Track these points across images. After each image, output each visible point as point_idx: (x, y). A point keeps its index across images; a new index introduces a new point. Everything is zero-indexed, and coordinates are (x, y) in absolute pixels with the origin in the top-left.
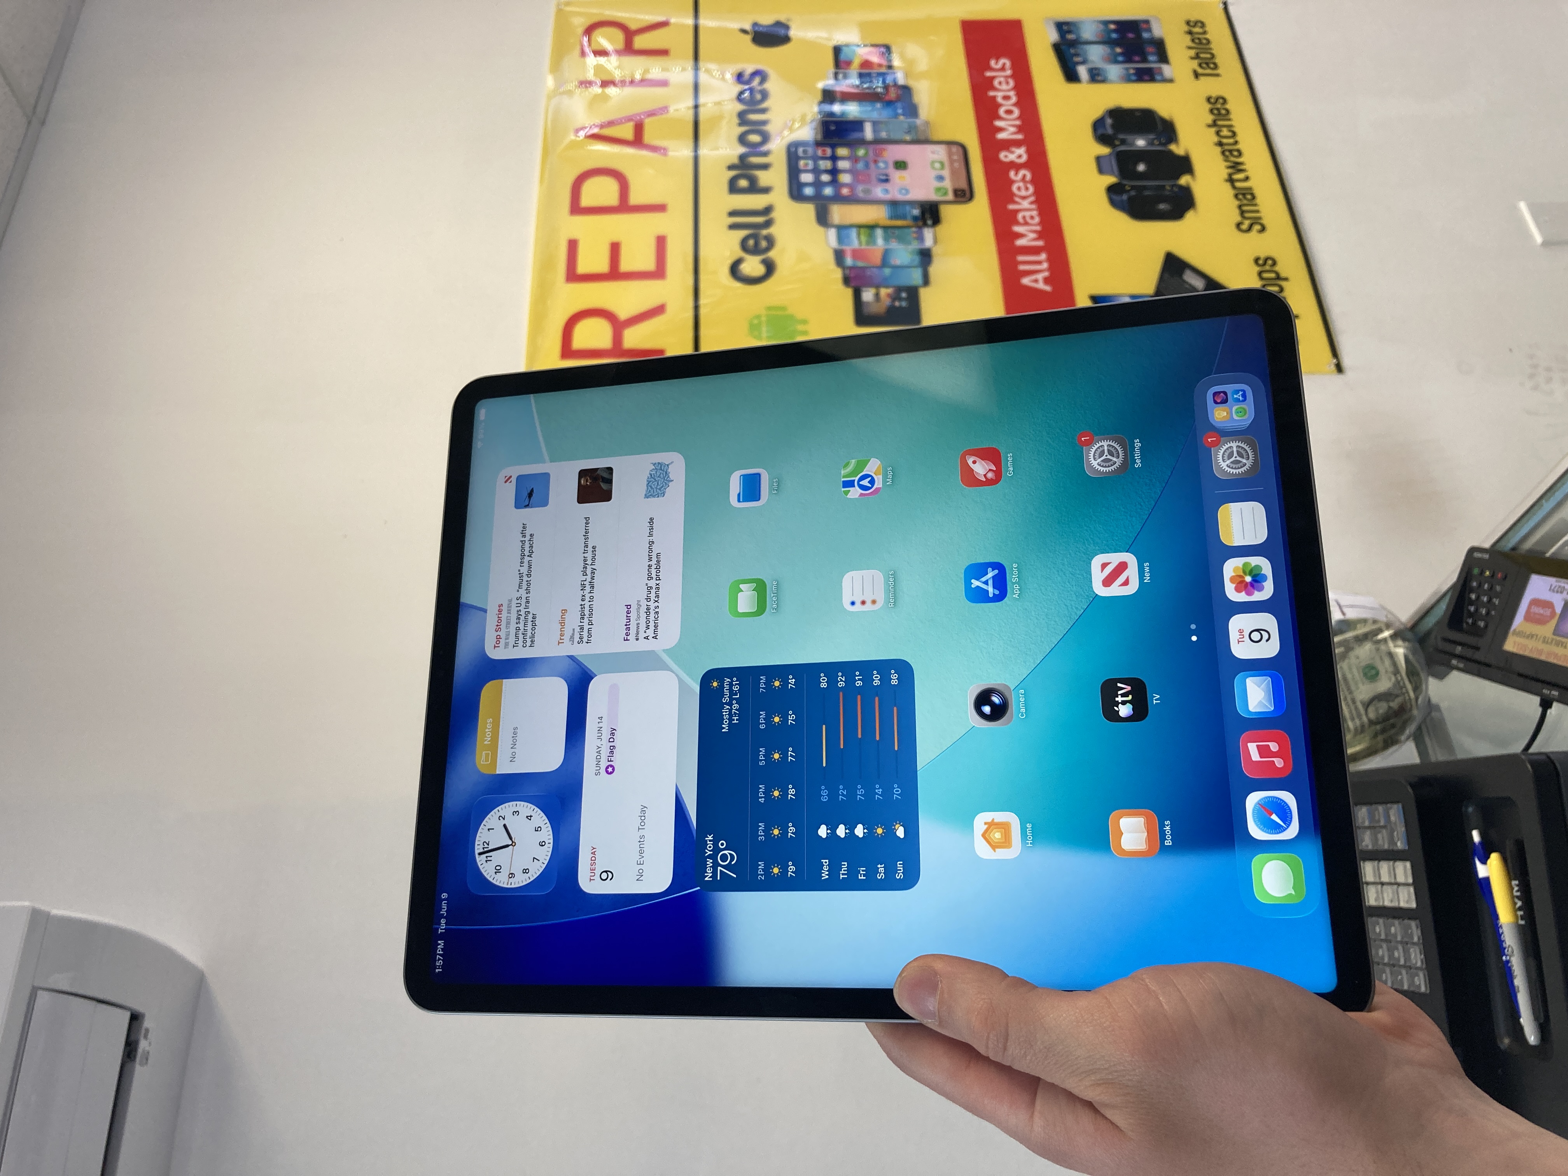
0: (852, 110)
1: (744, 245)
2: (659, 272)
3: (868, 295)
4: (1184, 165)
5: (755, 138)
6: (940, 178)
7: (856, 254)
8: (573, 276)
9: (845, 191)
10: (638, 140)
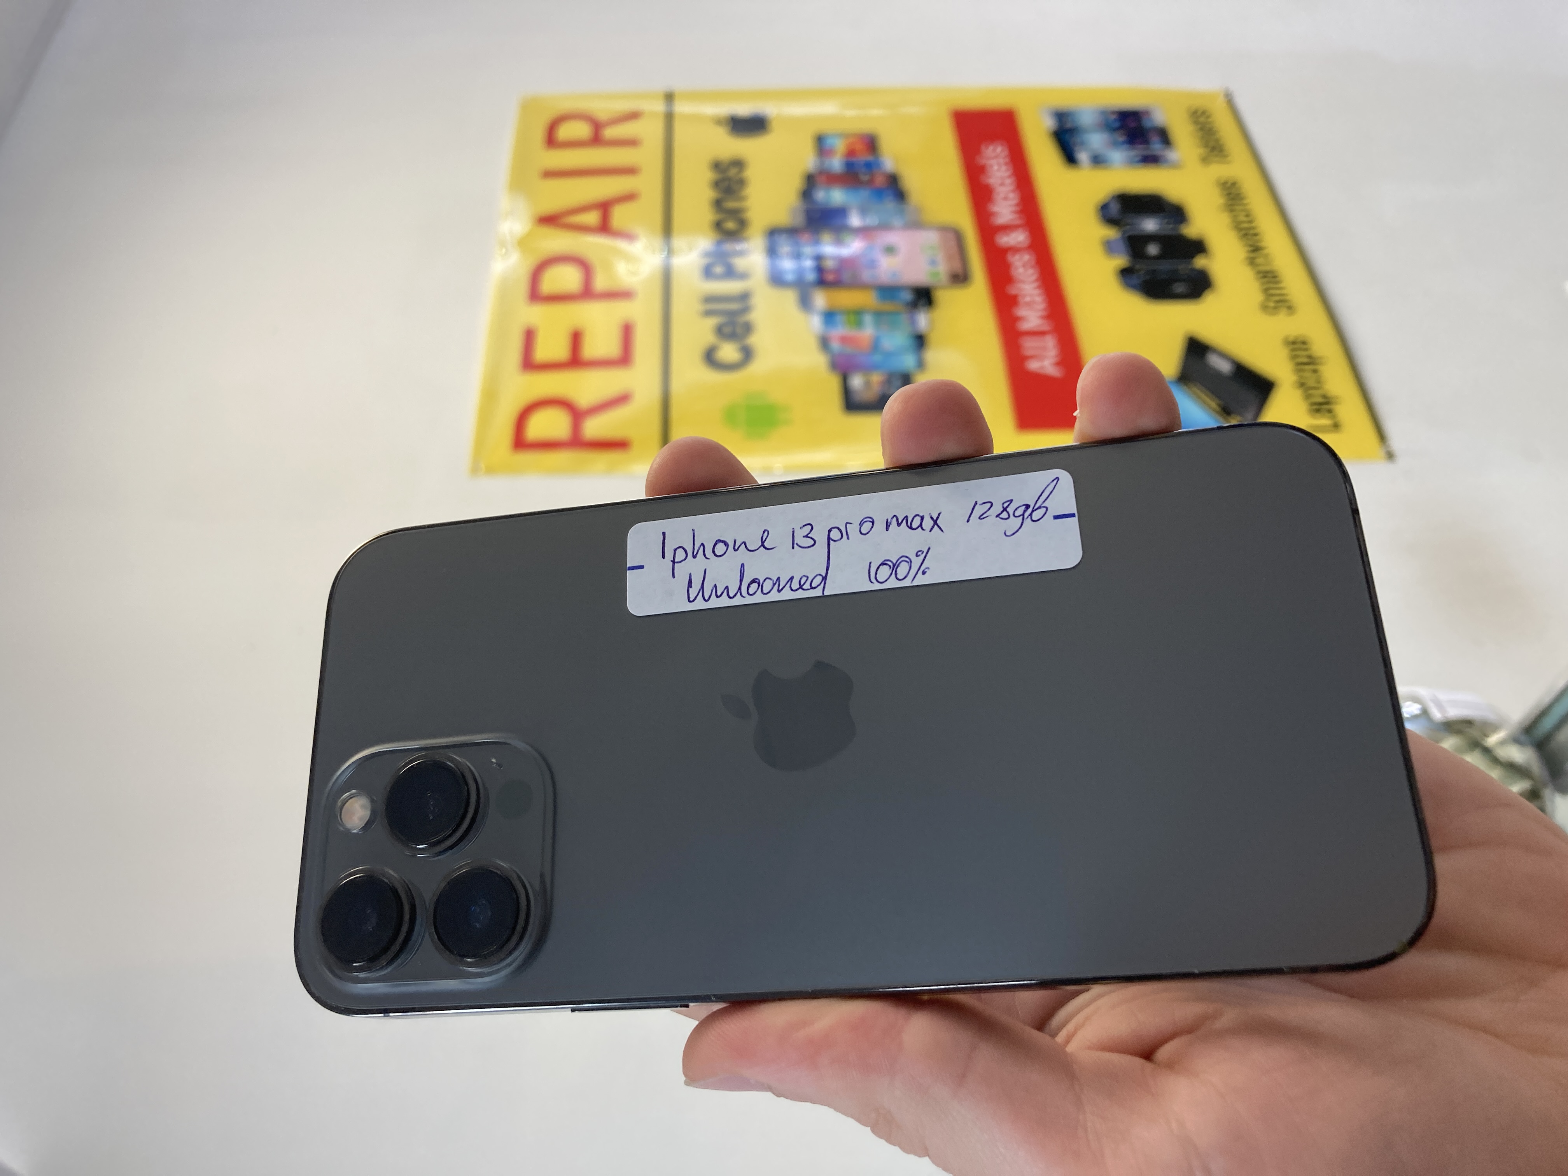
0: (837, 196)
1: (720, 331)
2: (625, 358)
3: (857, 382)
4: (1198, 247)
5: (730, 225)
6: (933, 263)
7: (844, 340)
8: (529, 364)
9: (830, 277)
10: (604, 228)
